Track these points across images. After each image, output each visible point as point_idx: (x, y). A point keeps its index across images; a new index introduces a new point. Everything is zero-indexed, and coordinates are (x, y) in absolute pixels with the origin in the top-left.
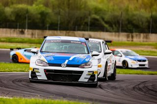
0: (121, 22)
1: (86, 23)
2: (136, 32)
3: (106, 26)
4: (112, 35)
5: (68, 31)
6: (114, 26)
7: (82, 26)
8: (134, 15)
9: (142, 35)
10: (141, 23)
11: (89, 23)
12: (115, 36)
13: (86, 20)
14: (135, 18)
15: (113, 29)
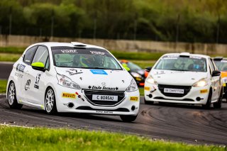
0: (178, 28)
1: (132, 30)
2: (198, 41)
3: (159, 33)
4: (166, 46)
5: (107, 40)
6: (168, 33)
7: (126, 34)
8: (195, 19)
9: (206, 46)
10: (204, 30)
11: (135, 30)
12: (170, 47)
13: (131, 25)
14: (197, 22)
15: (167, 37)
